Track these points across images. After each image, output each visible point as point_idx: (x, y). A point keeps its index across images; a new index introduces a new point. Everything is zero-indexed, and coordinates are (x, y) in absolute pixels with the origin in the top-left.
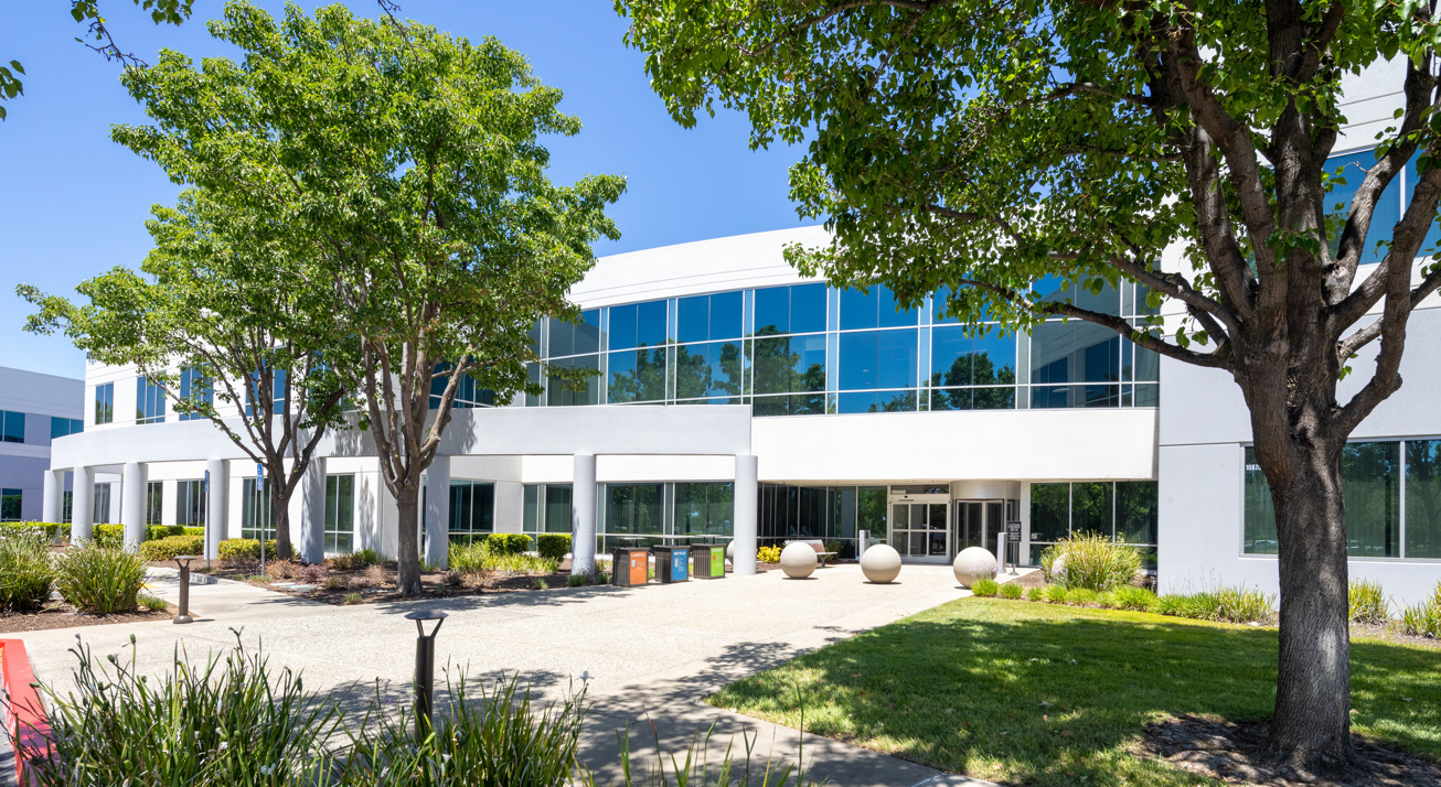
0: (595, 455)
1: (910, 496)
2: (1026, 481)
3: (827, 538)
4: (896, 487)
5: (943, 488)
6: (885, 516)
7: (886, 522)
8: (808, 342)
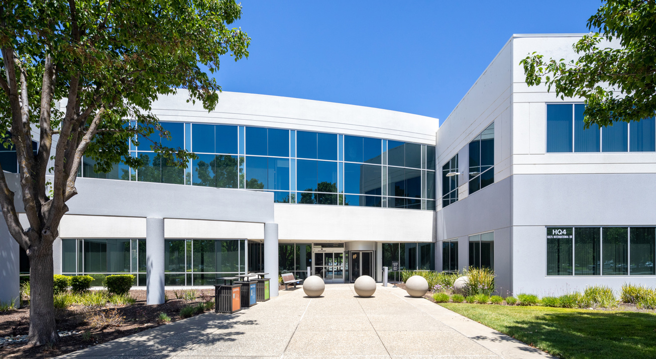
0: (164, 219)
1: (324, 249)
2: (380, 242)
3: (295, 271)
4: (316, 244)
5: (340, 245)
6: (311, 258)
7: (311, 262)
8: (278, 161)
